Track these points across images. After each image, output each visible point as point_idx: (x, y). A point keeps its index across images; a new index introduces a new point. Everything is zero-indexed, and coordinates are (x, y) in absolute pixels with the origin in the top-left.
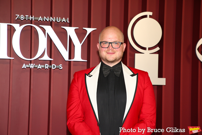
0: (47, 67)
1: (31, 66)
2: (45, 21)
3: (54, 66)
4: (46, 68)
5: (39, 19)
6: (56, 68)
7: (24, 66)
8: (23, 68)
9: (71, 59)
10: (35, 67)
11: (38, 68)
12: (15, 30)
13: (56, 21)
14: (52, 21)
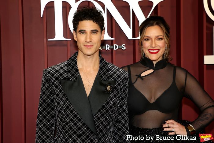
0: (108, 48)
3: (116, 47)
6: (118, 49)
9: (135, 37)
12: (70, 7)
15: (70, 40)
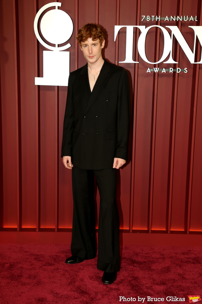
0: (172, 71)
1: (155, 70)
2: (171, 20)
3: (179, 70)
4: (170, 72)
5: (166, 19)
6: (180, 72)
7: (149, 70)
8: (147, 72)
9: (197, 62)
10: (159, 71)
11: (162, 72)
12: (140, 33)
13: (183, 20)
14: (179, 20)
15: (138, 62)
